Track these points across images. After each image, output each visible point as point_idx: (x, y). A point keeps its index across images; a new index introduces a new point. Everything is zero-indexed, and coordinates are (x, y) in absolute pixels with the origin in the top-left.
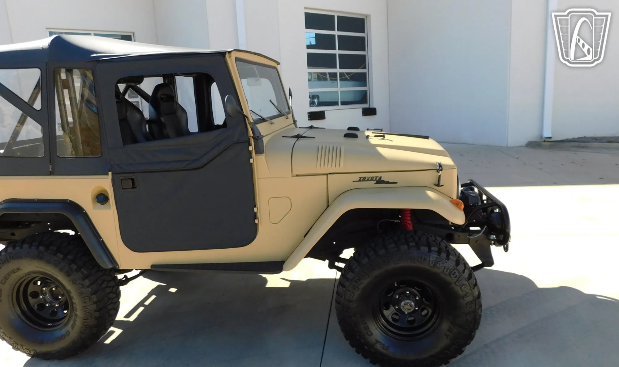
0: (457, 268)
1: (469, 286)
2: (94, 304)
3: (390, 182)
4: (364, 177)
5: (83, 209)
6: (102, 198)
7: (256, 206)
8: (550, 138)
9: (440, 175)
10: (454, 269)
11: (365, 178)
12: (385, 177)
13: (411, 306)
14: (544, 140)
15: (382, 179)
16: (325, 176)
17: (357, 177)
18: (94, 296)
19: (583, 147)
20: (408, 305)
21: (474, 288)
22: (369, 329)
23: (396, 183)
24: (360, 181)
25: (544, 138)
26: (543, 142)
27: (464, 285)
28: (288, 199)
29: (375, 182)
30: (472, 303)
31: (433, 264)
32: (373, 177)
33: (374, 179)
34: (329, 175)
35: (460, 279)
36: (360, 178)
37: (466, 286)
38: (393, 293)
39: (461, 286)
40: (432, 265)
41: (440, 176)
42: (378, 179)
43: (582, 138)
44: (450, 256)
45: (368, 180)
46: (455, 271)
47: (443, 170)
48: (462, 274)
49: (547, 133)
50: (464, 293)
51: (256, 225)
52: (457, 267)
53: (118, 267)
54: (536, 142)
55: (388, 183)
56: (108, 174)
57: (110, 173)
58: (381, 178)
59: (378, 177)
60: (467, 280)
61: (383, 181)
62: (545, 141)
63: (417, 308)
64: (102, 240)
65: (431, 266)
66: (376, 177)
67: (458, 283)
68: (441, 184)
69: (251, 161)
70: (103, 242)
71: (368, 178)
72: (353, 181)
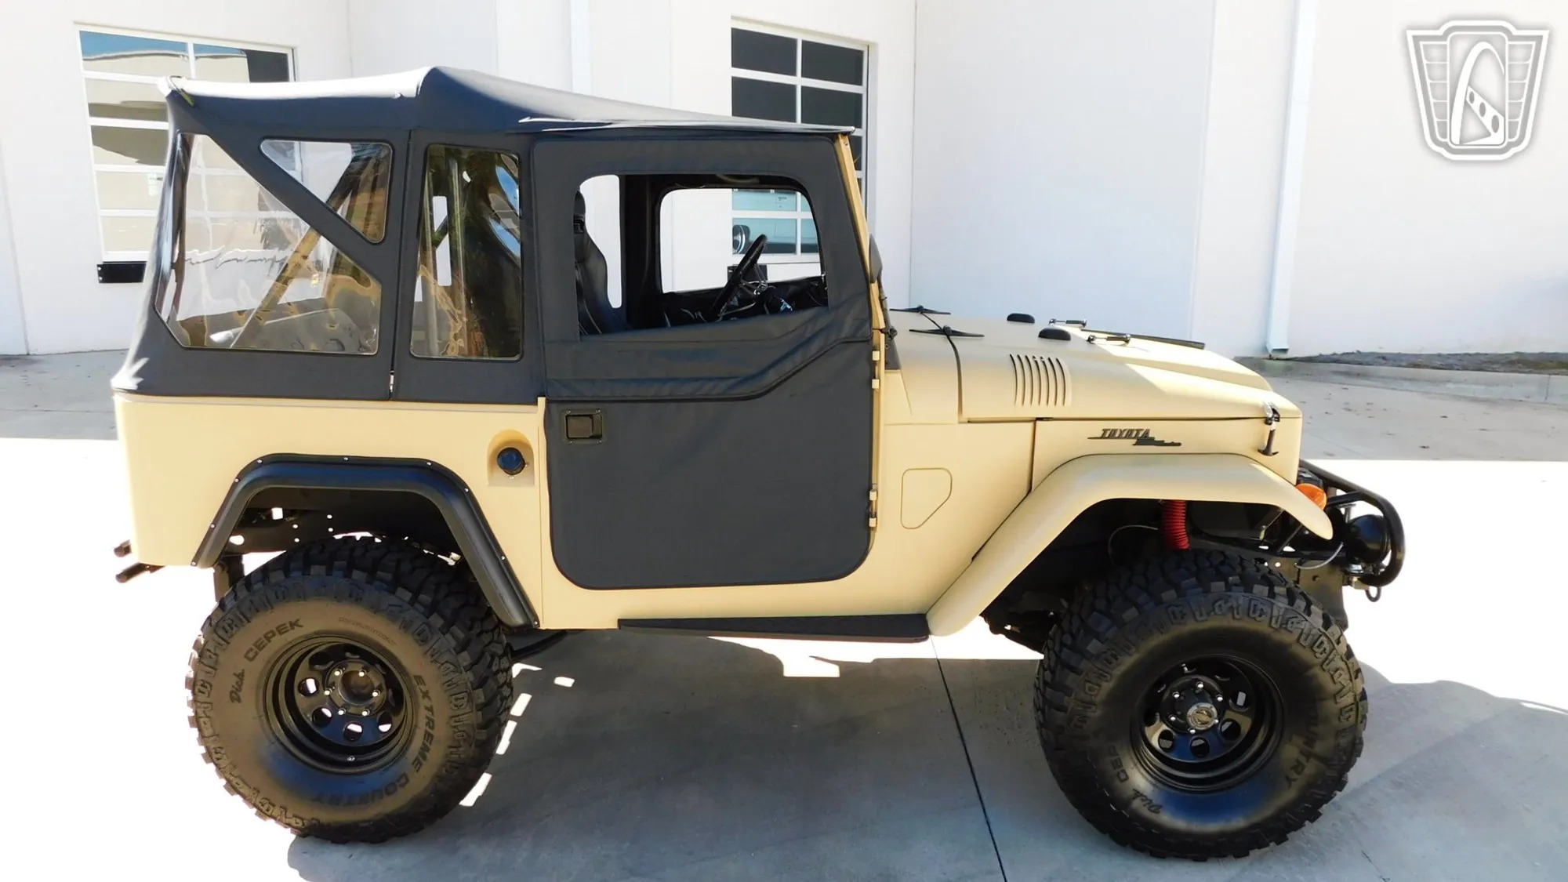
0: (1326, 633)
1: (1346, 671)
2: (478, 710)
3: (1167, 441)
4: (1113, 430)
5: (465, 485)
6: (511, 459)
7: (874, 487)
8: (1285, 351)
9: (1274, 430)
10: (1320, 636)
11: (1115, 431)
12: (1157, 431)
13: (1210, 715)
14: (1270, 356)
15: (1150, 435)
16: (1031, 425)
17: (1098, 428)
18: (480, 691)
19: (1358, 375)
20: (1202, 713)
21: (1356, 677)
22: (1121, 766)
23: (1179, 444)
24: (1103, 437)
25: (1270, 351)
26: (1267, 359)
27: (1337, 670)
28: (947, 473)
29: (1135, 441)
30: (1351, 710)
31: (1279, 623)
32: (1131, 431)
33: (1134, 435)
34: (1039, 424)
35: (1331, 657)
36: (1105, 431)
37: (1342, 672)
38: (1165, 686)
39: (1332, 673)
40: (1274, 626)
41: (1272, 433)
42: (1141, 435)
43: (1353, 353)
44: (1312, 607)
45: (1120, 437)
46: (1323, 638)
47: (1281, 419)
48: (1336, 645)
50: (1339, 687)
51: (869, 530)
52: (1326, 630)
53: (536, 623)
54: (1251, 358)
55: (1161, 443)
56: (535, 403)
57: (542, 401)
58: (1147, 432)
59: (1142, 430)
60: (1345, 659)
61: (1153, 439)
62: (1271, 358)
64: (503, 558)
65: (1274, 628)
66: (1138, 431)
67: (1328, 664)
68: (1273, 449)
69: (875, 384)
70: (506, 562)
71: (1122, 432)
72: (1089, 438)
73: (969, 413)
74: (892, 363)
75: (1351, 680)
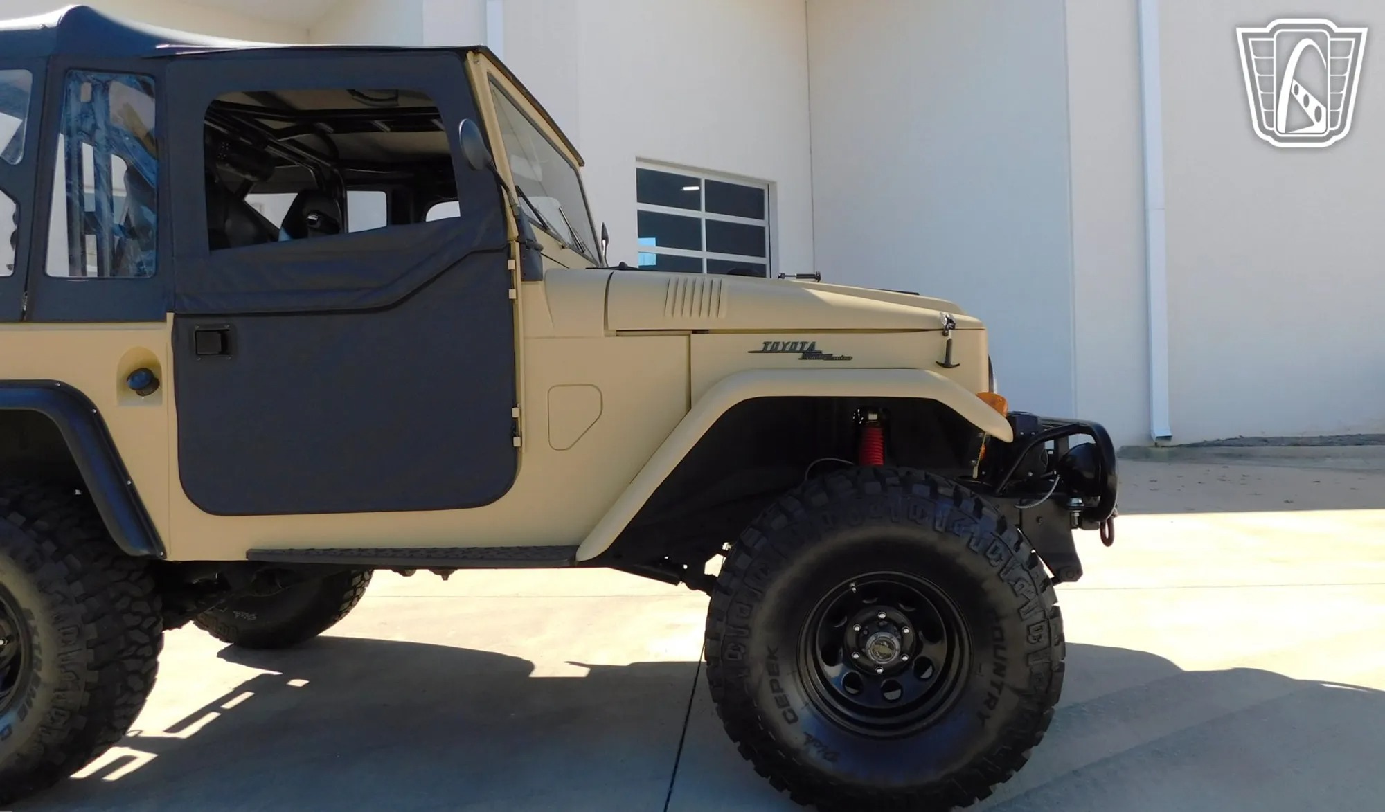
0: (1000, 537)
1: (1030, 582)
2: (88, 648)
3: (836, 355)
4: (775, 343)
5: (92, 406)
6: (142, 381)
7: (518, 405)
8: (1168, 438)
9: (950, 339)
10: (994, 540)
11: (777, 344)
12: (824, 344)
13: (891, 646)
14: (1156, 444)
15: (817, 348)
16: (684, 339)
17: (758, 341)
18: (92, 627)
19: (1240, 456)
20: (883, 645)
21: (1044, 590)
22: (788, 704)
23: (849, 358)
24: (764, 351)
25: (1154, 439)
26: (1152, 447)
27: (1019, 579)
28: (595, 389)
29: (800, 355)
30: (1041, 628)
31: (944, 525)
32: (795, 344)
33: (798, 349)
34: (694, 336)
35: (1008, 565)
36: (766, 344)
37: (1024, 583)
38: (846, 620)
39: (1013, 583)
40: (940, 529)
41: (949, 343)
42: (806, 348)
43: (1236, 439)
44: (984, 509)
45: (783, 351)
46: (998, 544)
47: (957, 328)
48: (1013, 552)
49: (1160, 430)
50: (1021, 601)
51: (515, 452)
52: (1001, 534)
53: (162, 554)
54: (1138, 447)
55: (830, 357)
56: (164, 319)
57: (170, 317)
58: (813, 345)
59: (807, 343)
60: (1026, 567)
61: (820, 352)
63: (905, 658)
64: (129, 483)
65: (938, 532)
66: (803, 344)
67: (1006, 573)
68: (953, 361)
69: (512, 294)
70: (132, 488)
71: (785, 345)
72: (749, 352)
73: (614, 325)
74: (531, 273)
75: (1037, 594)
